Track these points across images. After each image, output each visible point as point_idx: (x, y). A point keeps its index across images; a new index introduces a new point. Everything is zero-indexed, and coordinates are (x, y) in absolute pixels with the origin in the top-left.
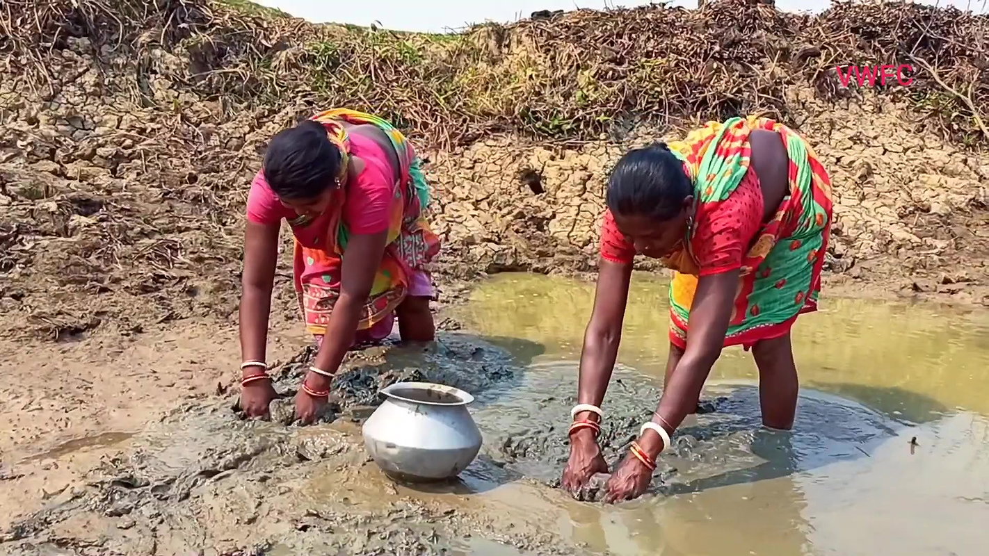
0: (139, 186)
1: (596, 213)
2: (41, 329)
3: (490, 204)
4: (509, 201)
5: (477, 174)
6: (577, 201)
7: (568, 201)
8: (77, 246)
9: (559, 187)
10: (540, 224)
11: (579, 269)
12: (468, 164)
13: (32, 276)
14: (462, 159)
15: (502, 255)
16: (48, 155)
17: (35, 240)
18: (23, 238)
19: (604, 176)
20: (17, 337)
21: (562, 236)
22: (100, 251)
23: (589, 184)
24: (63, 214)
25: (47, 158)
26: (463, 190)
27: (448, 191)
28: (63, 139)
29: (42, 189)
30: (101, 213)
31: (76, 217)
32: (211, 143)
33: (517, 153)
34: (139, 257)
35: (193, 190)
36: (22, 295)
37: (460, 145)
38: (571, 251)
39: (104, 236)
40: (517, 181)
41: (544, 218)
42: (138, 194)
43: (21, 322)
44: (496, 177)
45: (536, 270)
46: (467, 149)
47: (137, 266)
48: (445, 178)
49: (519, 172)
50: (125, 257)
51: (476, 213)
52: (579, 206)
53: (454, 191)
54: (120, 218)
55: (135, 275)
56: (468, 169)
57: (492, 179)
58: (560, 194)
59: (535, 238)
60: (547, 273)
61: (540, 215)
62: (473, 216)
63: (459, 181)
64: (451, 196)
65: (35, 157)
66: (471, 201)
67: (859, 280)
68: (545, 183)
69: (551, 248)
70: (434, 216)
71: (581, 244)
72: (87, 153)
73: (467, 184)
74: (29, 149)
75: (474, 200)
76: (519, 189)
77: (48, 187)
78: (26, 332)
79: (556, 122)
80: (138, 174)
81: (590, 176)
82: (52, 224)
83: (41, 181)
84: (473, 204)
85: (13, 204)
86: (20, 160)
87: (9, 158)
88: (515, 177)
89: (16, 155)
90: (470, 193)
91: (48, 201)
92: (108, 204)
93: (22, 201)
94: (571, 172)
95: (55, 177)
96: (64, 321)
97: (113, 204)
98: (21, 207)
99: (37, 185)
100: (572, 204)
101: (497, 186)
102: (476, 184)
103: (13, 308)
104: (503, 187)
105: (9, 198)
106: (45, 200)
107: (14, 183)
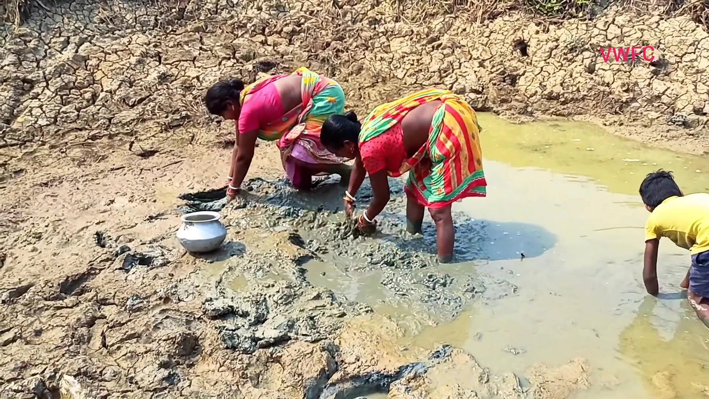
0: (298, 52)
1: (551, 73)
2: (218, 142)
3: (490, 62)
4: (502, 61)
5: (490, 41)
6: (542, 64)
7: (537, 64)
9: (535, 53)
10: (514, 80)
11: (519, 113)
12: (486, 34)
14: (485, 30)
15: (476, 101)
16: (261, 31)
20: (208, 146)
21: (523, 89)
23: (554, 52)
24: (255, 71)
25: (260, 34)
26: (478, 53)
27: (469, 51)
28: (270, 20)
29: (252, 54)
30: (273, 70)
31: (260, 74)
32: (346, 19)
33: (517, 27)
35: (323, 54)
36: (221, 121)
37: (489, 19)
40: (511, 47)
41: (518, 75)
42: (296, 56)
43: (212, 138)
44: (500, 44)
45: (494, 112)
46: (492, 22)
48: (471, 43)
49: (514, 41)
51: (478, 69)
52: (542, 68)
53: (472, 53)
56: (486, 37)
57: (497, 45)
58: (535, 59)
59: (505, 90)
60: (499, 115)
61: (515, 73)
62: (475, 72)
63: (478, 46)
64: (470, 56)
65: (255, 33)
66: (479, 60)
68: (529, 50)
69: (511, 97)
70: (453, 70)
71: (528, 96)
72: (279, 30)
73: (481, 48)
74: (253, 28)
75: (481, 60)
76: (512, 53)
77: (255, 53)
78: (212, 143)
79: (549, 5)
80: (301, 42)
81: (557, 47)
83: (253, 49)
84: (479, 63)
85: (235, 65)
86: (247, 36)
87: (242, 35)
88: (511, 45)
89: (246, 33)
90: (481, 55)
91: (250, 64)
92: (279, 64)
93: (241, 63)
94: (545, 43)
95: (261, 45)
96: (229, 138)
97: (281, 64)
98: (237, 68)
99: (250, 53)
100: (538, 66)
101: (499, 50)
102: (487, 48)
103: (213, 129)
104: (502, 50)
105: (235, 61)
106: (251, 61)
107: (239, 52)
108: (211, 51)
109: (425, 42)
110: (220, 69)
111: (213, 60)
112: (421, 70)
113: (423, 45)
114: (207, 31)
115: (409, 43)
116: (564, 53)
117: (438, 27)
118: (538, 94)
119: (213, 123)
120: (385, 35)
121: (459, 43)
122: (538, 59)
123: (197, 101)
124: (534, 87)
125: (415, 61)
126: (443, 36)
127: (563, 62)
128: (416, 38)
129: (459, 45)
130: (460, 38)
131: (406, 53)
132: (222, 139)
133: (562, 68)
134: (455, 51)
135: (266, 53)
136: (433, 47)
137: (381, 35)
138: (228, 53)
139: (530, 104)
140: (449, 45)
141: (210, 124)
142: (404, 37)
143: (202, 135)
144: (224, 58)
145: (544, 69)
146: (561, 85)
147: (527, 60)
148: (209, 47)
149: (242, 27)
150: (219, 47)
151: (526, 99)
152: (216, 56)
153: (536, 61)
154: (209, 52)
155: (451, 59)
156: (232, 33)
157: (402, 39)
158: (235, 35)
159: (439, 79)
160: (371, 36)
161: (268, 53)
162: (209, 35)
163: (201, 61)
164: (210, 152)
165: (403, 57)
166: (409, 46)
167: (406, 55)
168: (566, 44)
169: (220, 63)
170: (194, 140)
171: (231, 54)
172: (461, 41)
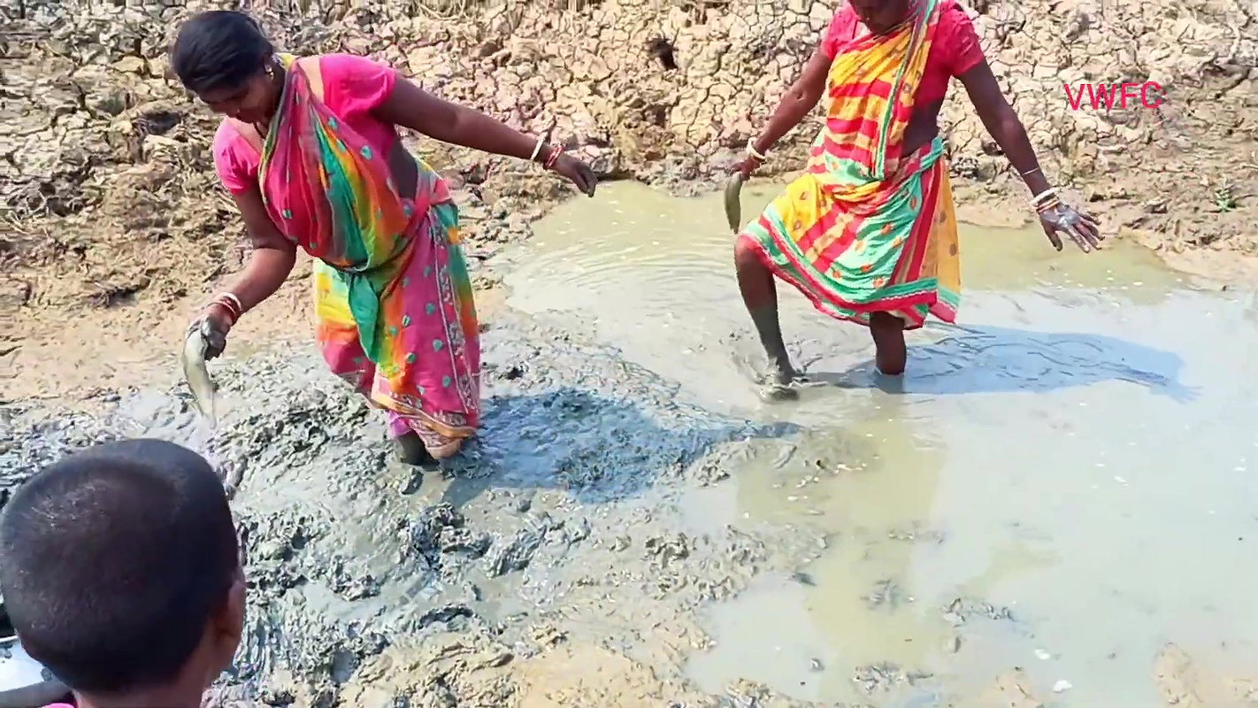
1: (727, 97)
2: (92, 295)
3: (610, 85)
4: (632, 81)
5: (602, 45)
6: (708, 81)
7: (698, 81)
8: (146, 178)
9: (691, 61)
10: (661, 116)
12: (593, 31)
13: (100, 220)
14: (589, 23)
16: (132, 49)
17: (105, 174)
18: (94, 172)
20: (69, 305)
21: (682, 130)
22: (168, 183)
23: (724, 59)
24: (138, 134)
25: (131, 54)
26: (583, 68)
27: (566, 67)
28: (149, 24)
29: (122, 98)
30: (177, 129)
31: (151, 137)
32: (310, 14)
33: (649, 16)
34: (207, 189)
36: (85, 248)
39: (175, 163)
40: (644, 54)
41: (666, 105)
43: (75, 287)
44: (622, 49)
45: (638, 178)
46: (598, 8)
47: (205, 200)
48: (566, 50)
49: (648, 42)
50: (193, 189)
51: (590, 99)
52: (708, 90)
53: (572, 68)
54: (197, 133)
55: (200, 211)
56: (593, 37)
57: (617, 51)
58: (691, 73)
59: (649, 135)
60: (649, 183)
61: (661, 102)
62: (586, 104)
63: (580, 54)
64: (568, 76)
65: (120, 54)
66: (589, 82)
67: (995, 195)
68: (677, 56)
69: (664, 147)
70: (543, 104)
71: (697, 143)
73: (588, 58)
74: (112, 44)
75: (591, 82)
76: (647, 64)
77: (128, 95)
78: (78, 300)
81: (728, 47)
82: (126, 149)
83: (122, 86)
84: (590, 87)
85: (90, 124)
86: (103, 60)
87: (92, 58)
88: (643, 49)
89: (99, 53)
90: (589, 72)
91: (124, 119)
92: (187, 115)
93: (102, 118)
94: (706, 42)
95: (139, 78)
96: (116, 283)
97: (192, 115)
98: (96, 129)
99: (117, 95)
100: (700, 86)
101: (623, 60)
102: (598, 58)
103: (71, 268)
104: (628, 61)
105: (88, 115)
106: (123, 114)
107: (93, 95)
108: (29, 97)
109: (476, 53)
110: (56, 135)
111: (36, 116)
113: (475, 60)
114: (8, 54)
115: (446, 55)
116: (744, 60)
117: (496, 23)
118: (713, 138)
119: (68, 253)
120: (395, 44)
121: (544, 51)
122: (699, 73)
123: (19, 208)
124: (703, 127)
125: (467, 91)
126: (509, 38)
127: (743, 76)
128: (459, 46)
129: (544, 55)
130: (543, 41)
131: (444, 76)
132: (101, 288)
133: (745, 87)
134: (540, 68)
135: (153, 93)
136: (494, 62)
137: (386, 43)
138: (69, 98)
139: (703, 159)
140: (525, 55)
141: (61, 256)
142: (434, 45)
143: (49, 282)
144: (62, 111)
145: (712, 92)
146: (749, 118)
147: (677, 77)
148: (21, 88)
149: (87, 42)
150: (45, 89)
151: (692, 149)
152: (41, 108)
153: (696, 77)
154: (25, 99)
155: (535, 82)
156: (68, 55)
157: (431, 49)
158: (75, 59)
159: (520, 122)
160: (367, 47)
161: (158, 94)
162: (15, 62)
163: (11, 122)
164: (76, 319)
165: (442, 84)
166: (447, 62)
167: (446, 81)
168: (745, 43)
169: (54, 122)
170: (32, 296)
171: (75, 100)
172: (546, 48)
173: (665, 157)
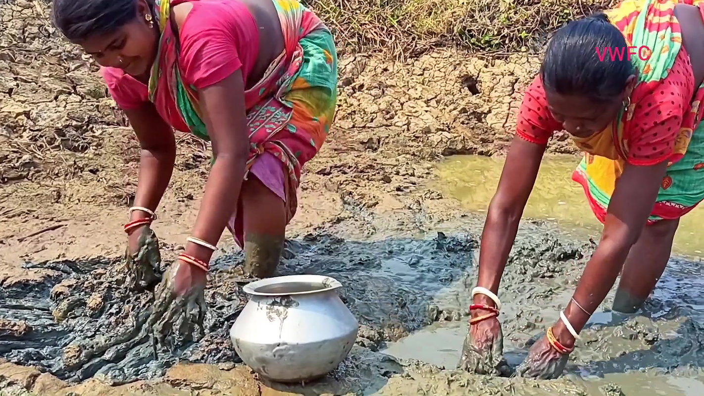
2: (115, 196)
3: (438, 102)
4: (453, 100)
5: (427, 80)
6: (507, 99)
7: (501, 99)
9: (492, 89)
10: (479, 117)
12: (418, 71)
13: (103, 155)
14: (413, 68)
15: (453, 142)
17: (102, 128)
18: (93, 127)
19: (529, 80)
20: (98, 202)
21: (498, 127)
23: (516, 86)
26: (417, 92)
27: (404, 92)
33: (457, 62)
36: (97, 170)
37: (411, 57)
38: (507, 138)
40: (458, 84)
41: (483, 113)
44: (441, 81)
45: (481, 153)
46: (416, 60)
48: (402, 83)
49: (460, 77)
51: (428, 109)
52: (510, 103)
53: (409, 92)
56: (419, 75)
57: (438, 83)
58: (493, 94)
59: (477, 128)
60: (490, 155)
61: (479, 111)
62: (426, 111)
63: (413, 85)
64: (407, 96)
66: (423, 100)
68: (481, 86)
69: (491, 136)
70: (396, 111)
73: (419, 87)
75: (426, 99)
76: (460, 91)
78: (105, 199)
79: (487, 38)
81: (517, 80)
82: (113, 117)
84: (425, 102)
86: (85, 69)
87: (77, 68)
88: (457, 81)
89: (82, 65)
90: (422, 94)
93: (91, 99)
94: (502, 76)
96: (132, 190)
98: (90, 103)
99: (99, 88)
100: (504, 101)
101: (443, 88)
102: (426, 87)
103: (92, 180)
104: (447, 89)
105: (80, 97)
107: (82, 86)
108: (36, 82)
111: (42, 94)
112: (354, 112)
114: (16, 61)
117: (349, 67)
119: (85, 172)
121: (386, 83)
122: (500, 95)
123: (39, 143)
125: (343, 101)
126: (357, 78)
129: (387, 85)
130: (383, 78)
132: (122, 191)
134: (386, 92)
136: (353, 88)
138: (65, 86)
140: (374, 85)
141: (80, 174)
143: (75, 188)
144: (61, 92)
145: (511, 105)
148: (30, 77)
149: (73, 59)
150: (48, 79)
152: (46, 89)
153: (499, 97)
154: (33, 84)
155: (386, 99)
156: (60, 65)
158: (65, 67)
159: (385, 120)
162: (22, 65)
163: (23, 95)
164: (106, 211)
169: (56, 98)
170: (63, 196)
171: (70, 88)
172: (387, 81)
173: (493, 141)
